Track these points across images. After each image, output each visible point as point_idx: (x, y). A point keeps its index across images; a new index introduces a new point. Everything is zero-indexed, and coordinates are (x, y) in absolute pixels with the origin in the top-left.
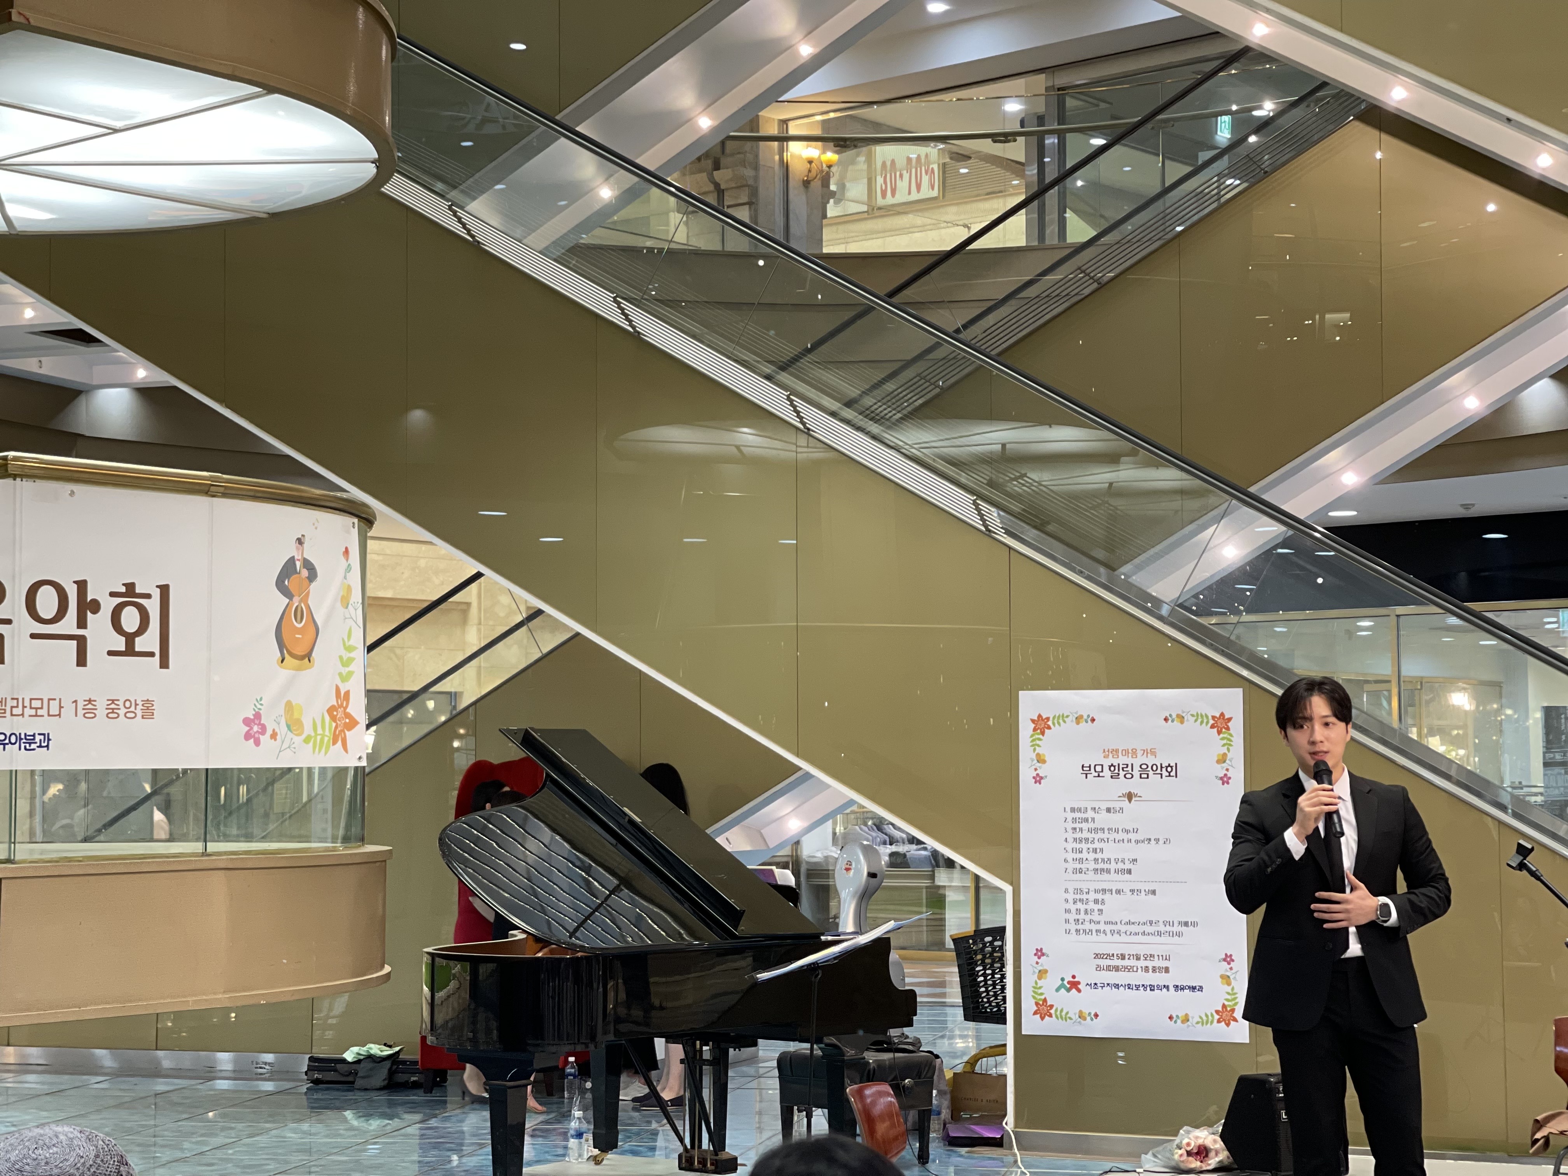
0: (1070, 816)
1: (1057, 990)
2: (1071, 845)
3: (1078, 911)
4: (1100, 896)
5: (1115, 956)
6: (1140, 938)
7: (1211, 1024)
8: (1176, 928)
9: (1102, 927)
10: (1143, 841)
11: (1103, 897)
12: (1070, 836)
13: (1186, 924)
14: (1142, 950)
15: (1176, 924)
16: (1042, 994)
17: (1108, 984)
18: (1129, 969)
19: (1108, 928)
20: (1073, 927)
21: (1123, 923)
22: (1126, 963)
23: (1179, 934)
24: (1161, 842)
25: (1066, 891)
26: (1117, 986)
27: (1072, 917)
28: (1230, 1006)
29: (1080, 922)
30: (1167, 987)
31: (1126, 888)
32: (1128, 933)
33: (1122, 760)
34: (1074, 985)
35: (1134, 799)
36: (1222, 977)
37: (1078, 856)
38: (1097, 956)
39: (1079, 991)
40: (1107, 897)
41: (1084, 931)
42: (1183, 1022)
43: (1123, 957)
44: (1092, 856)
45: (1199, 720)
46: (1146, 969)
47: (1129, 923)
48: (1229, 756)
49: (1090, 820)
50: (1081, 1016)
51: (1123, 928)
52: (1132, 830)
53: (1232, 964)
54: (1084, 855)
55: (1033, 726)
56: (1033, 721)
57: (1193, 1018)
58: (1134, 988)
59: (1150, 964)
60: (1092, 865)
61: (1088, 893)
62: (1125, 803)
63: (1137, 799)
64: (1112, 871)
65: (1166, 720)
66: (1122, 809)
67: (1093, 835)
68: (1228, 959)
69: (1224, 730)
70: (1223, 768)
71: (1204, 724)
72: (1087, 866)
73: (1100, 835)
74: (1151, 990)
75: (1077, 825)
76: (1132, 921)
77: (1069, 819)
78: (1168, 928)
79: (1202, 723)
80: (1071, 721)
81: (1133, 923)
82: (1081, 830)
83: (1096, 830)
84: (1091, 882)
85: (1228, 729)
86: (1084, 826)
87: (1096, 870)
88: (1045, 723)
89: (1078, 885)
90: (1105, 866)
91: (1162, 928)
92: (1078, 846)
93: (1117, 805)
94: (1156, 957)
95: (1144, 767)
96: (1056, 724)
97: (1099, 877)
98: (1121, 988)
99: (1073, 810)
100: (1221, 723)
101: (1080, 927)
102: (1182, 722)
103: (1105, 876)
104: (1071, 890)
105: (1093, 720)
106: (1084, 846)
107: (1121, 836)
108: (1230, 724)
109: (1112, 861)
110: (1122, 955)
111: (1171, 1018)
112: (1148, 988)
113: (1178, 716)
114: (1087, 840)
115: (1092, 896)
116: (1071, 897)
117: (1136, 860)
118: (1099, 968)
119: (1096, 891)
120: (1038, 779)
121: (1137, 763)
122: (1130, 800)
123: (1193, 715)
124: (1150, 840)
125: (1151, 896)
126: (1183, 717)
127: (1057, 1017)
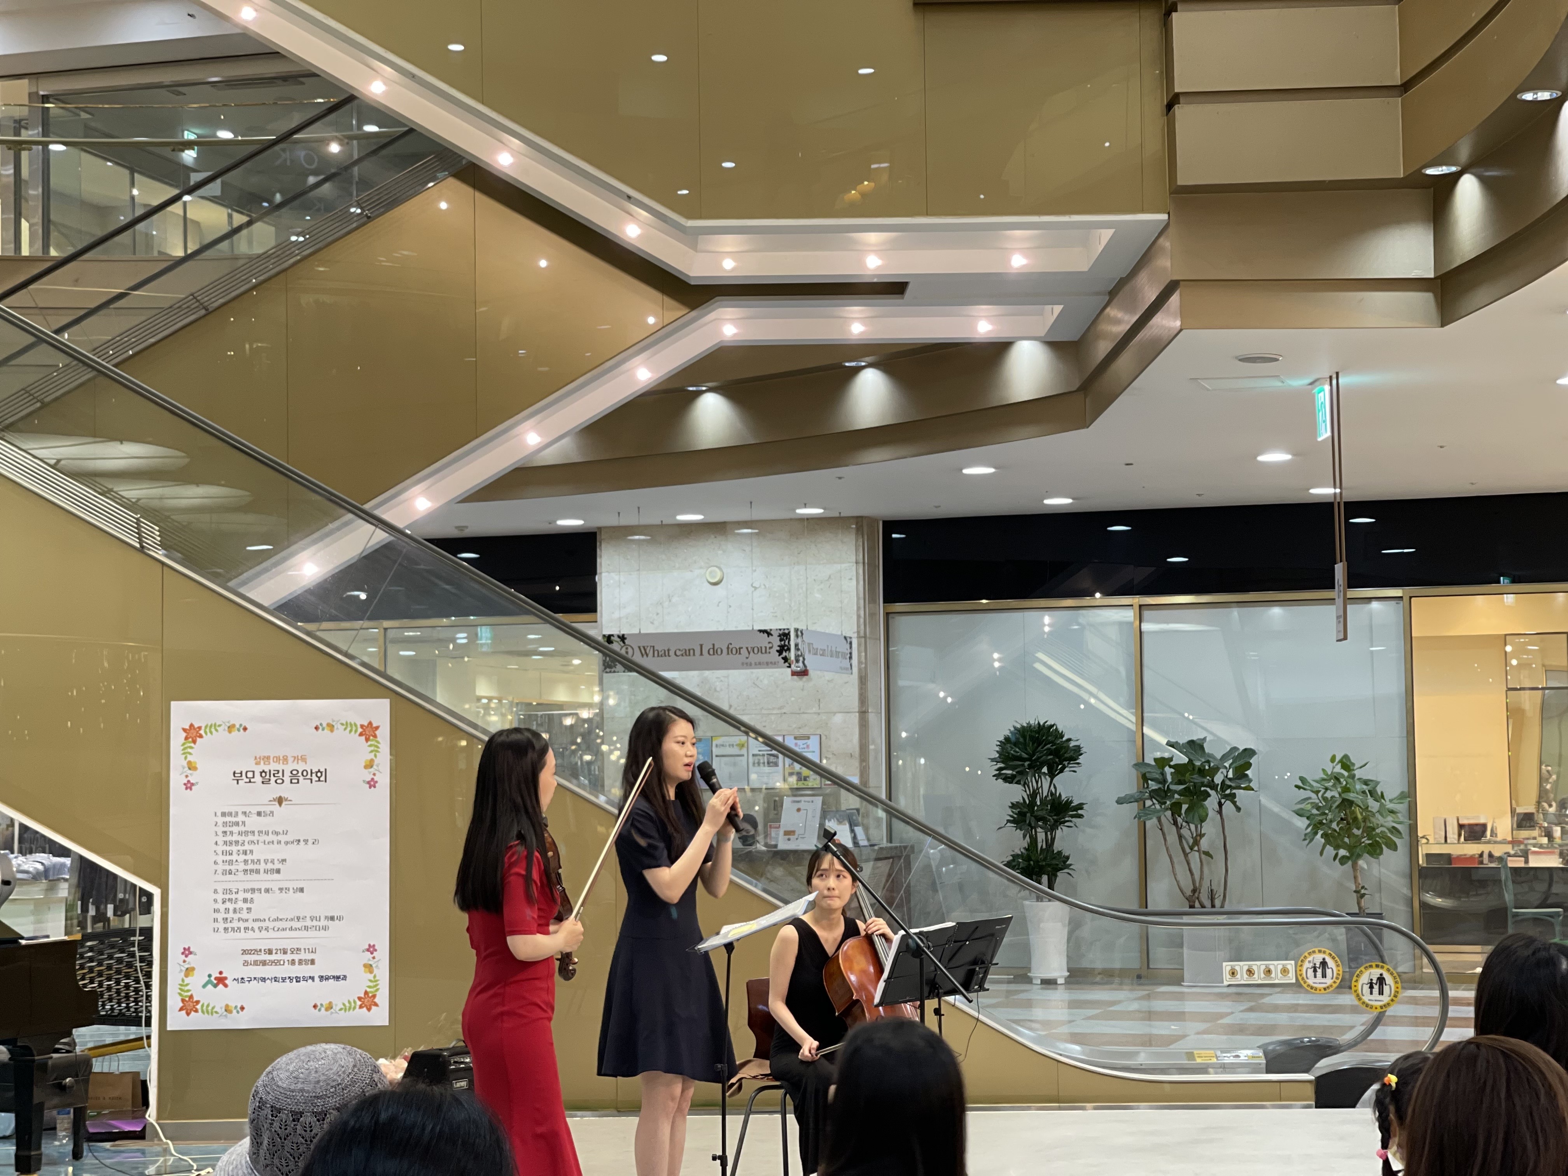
0: (221, 820)
1: (204, 986)
2: (221, 848)
3: (227, 910)
4: (249, 896)
5: (263, 951)
6: (288, 934)
7: (353, 1010)
8: (323, 923)
9: (250, 924)
10: (293, 842)
11: (252, 896)
12: (221, 839)
13: (332, 918)
14: (288, 945)
15: (322, 918)
16: (188, 991)
17: (255, 978)
18: (276, 963)
19: (256, 925)
20: (221, 925)
21: (271, 920)
22: (273, 957)
23: (325, 928)
24: (310, 842)
25: (216, 891)
26: (264, 980)
27: (220, 916)
28: (371, 992)
29: (229, 921)
30: (312, 978)
31: (275, 886)
32: (276, 929)
33: (273, 766)
34: (221, 980)
35: (284, 803)
36: (365, 966)
37: (228, 858)
38: (244, 952)
39: (226, 986)
40: (256, 896)
41: (233, 929)
42: (327, 1010)
43: (270, 952)
44: (242, 857)
45: (349, 729)
46: (293, 962)
47: (277, 919)
48: (376, 762)
49: (240, 823)
50: (228, 1010)
51: (271, 925)
52: (281, 832)
53: (375, 954)
54: (234, 857)
55: (185, 734)
56: (184, 730)
57: (336, 1005)
58: (281, 980)
59: (296, 957)
60: (242, 867)
61: (237, 893)
62: (275, 807)
63: (287, 803)
64: (262, 871)
65: (317, 728)
66: (272, 812)
67: (243, 838)
68: (371, 949)
69: (371, 738)
70: (370, 773)
71: (353, 732)
72: (237, 867)
73: (250, 837)
74: (297, 982)
75: (228, 829)
76: (280, 917)
77: (220, 823)
78: (315, 923)
79: (351, 731)
80: (222, 731)
81: (281, 920)
82: (232, 833)
83: (246, 833)
84: (239, 882)
85: (375, 736)
86: (235, 829)
87: (245, 871)
88: (197, 732)
89: (228, 886)
90: (255, 867)
91: (309, 923)
92: (228, 848)
93: (268, 809)
94: (303, 951)
95: (295, 772)
96: (209, 733)
97: (249, 877)
98: (268, 982)
99: (224, 814)
100: (369, 732)
101: (229, 925)
102: (332, 731)
103: (255, 876)
104: (220, 891)
105: (245, 729)
106: (234, 848)
107: (271, 837)
108: (377, 732)
109: (262, 861)
110: (269, 950)
111: (315, 1006)
112: (294, 980)
113: (328, 725)
114: (237, 842)
115: (241, 896)
116: (220, 897)
117: (284, 861)
118: (246, 963)
119: (245, 891)
120: (189, 786)
121: (288, 769)
122: (280, 803)
123: (342, 724)
124: (299, 841)
125: (299, 894)
126: (333, 726)
127: (203, 1012)
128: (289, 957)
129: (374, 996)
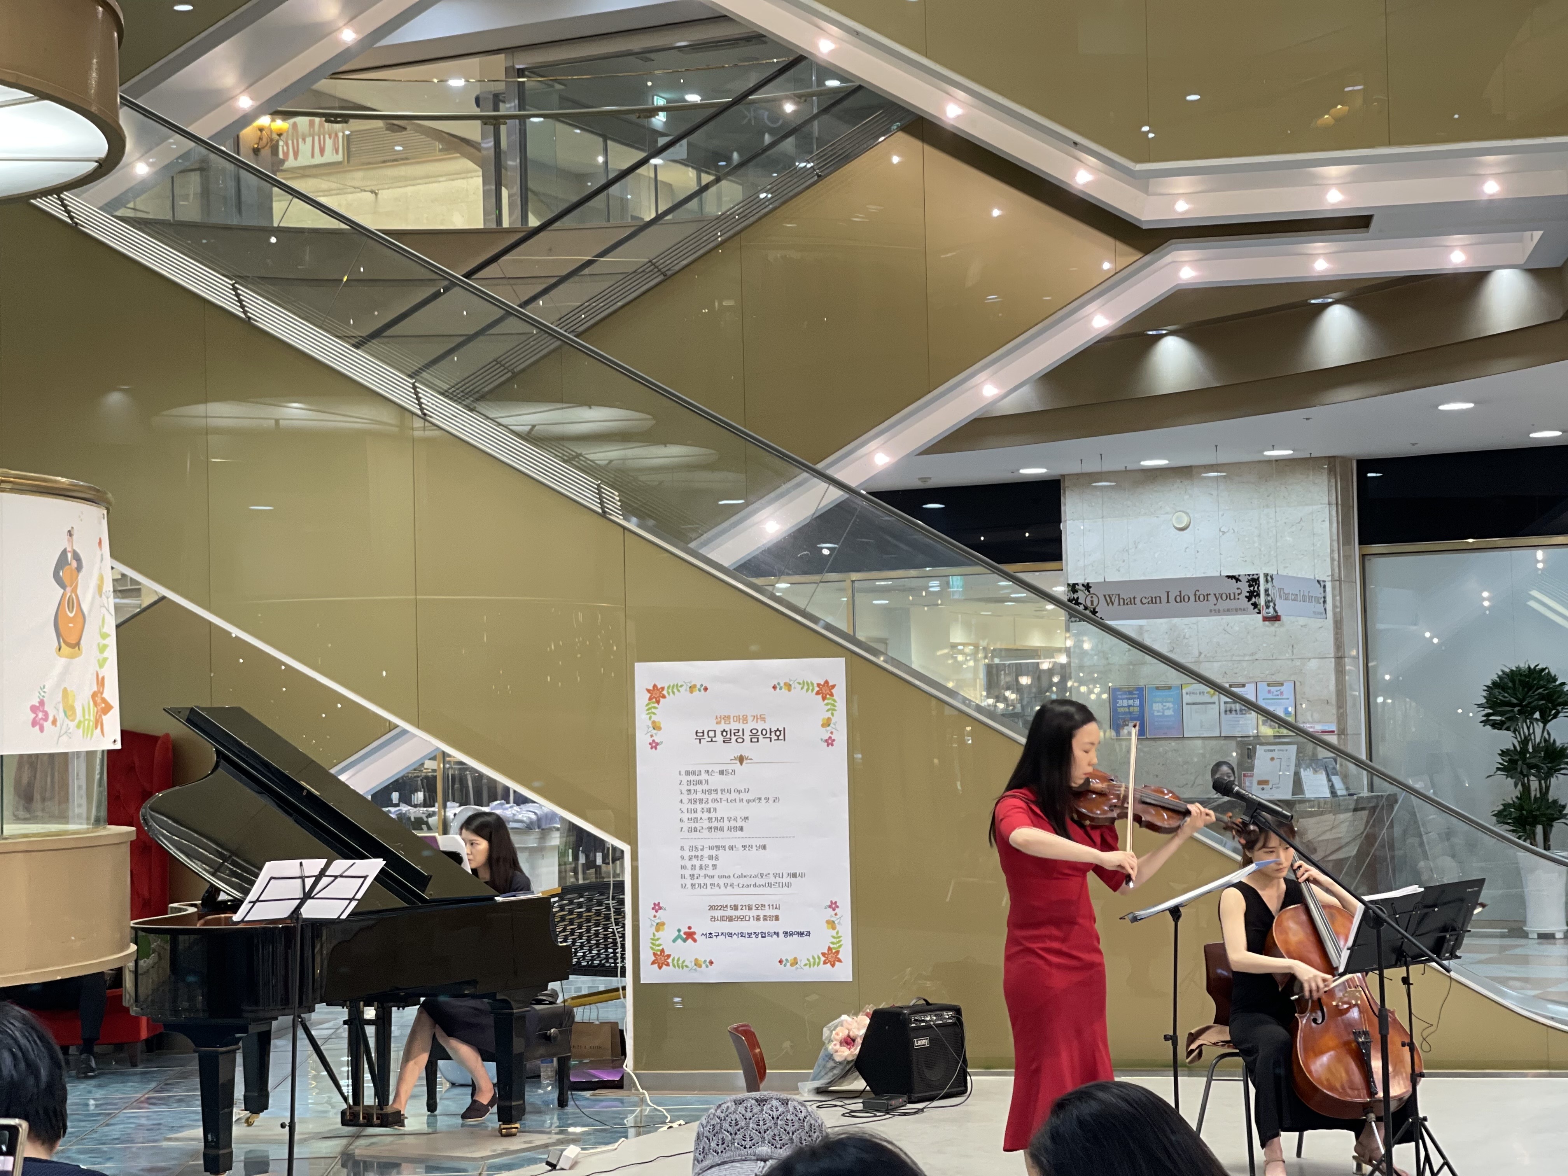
0: (685, 778)
1: (674, 941)
2: (686, 806)
3: (693, 867)
4: (714, 853)
5: (729, 907)
6: (752, 890)
7: (818, 965)
8: (786, 880)
9: (716, 881)
10: (754, 801)
11: (717, 853)
12: (685, 797)
13: (794, 875)
14: (753, 901)
15: (785, 875)
16: (659, 945)
17: (722, 933)
18: (742, 918)
19: (722, 882)
20: (689, 882)
21: (736, 876)
22: (739, 913)
23: (788, 885)
24: (771, 801)
25: (682, 848)
26: (730, 935)
27: (687, 873)
28: (834, 948)
29: (695, 877)
30: (777, 934)
31: (739, 844)
32: (741, 886)
33: (734, 726)
34: (690, 935)
35: (745, 762)
36: (828, 922)
37: (693, 815)
38: (712, 908)
39: (695, 941)
40: (721, 853)
41: (700, 885)
42: (792, 965)
43: (736, 908)
44: (706, 815)
45: (806, 687)
46: (758, 918)
47: (742, 876)
48: (833, 720)
49: (704, 782)
50: (697, 964)
51: (736, 881)
52: (743, 791)
53: (837, 910)
54: (699, 815)
55: (649, 695)
56: (648, 691)
57: (801, 961)
58: (747, 936)
59: (761, 913)
60: (706, 824)
61: (702, 850)
62: (737, 765)
63: (748, 761)
64: (726, 829)
65: (774, 687)
66: (734, 771)
67: (707, 796)
68: (833, 906)
69: (828, 696)
70: (827, 731)
71: (810, 691)
72: (701, 825)
73: (714, 796)
74: (762, 937)
75: (692, 787)
76: (744, 874)
77: (684, 782)
78: (778, 880)
79: (808, 690)
80: (684, 691)
81: (745, 876)
82: (696, 791)
83: (710, 791)
84: (706, 839)
85: (832, 695)
86: (699, 788)
87: (710, 828)
88: (660, 693)
89: (694, 843)
90: (719, 825)
91: (772, 880)
92: (692, 806)
93: (730, 768)
94: (767, 907)
95: (754, 731)
96: (671, 693)
97: (713, 834)
98: (735, 937)
99: (688, 773)
100: (825, 690)
101: (696, 881)
102: (789, 690)
103: (719, 834)
104: (687, 848)
105: (706, 689)
106: (698, 806)
107: (734, 795)
108: (833, 691)
109: (726, 819)
110: (735, 906)
111: (781, 962)
112: (760, 935)
113: (785, 684)
114: (701, 800)
115: (707, 853)
116: (686, 854)
117: (747, 818)
118: (713, 919)
119: (710, 848)
120: (654, 745)
121: (747, 727)
122: (741, 762)
123: (799, 683)
124: (760, 799)
125: (761, 851)
126: (790, 685)
127: (674, 966)
128: (754, 913)
129: (838, 952)
